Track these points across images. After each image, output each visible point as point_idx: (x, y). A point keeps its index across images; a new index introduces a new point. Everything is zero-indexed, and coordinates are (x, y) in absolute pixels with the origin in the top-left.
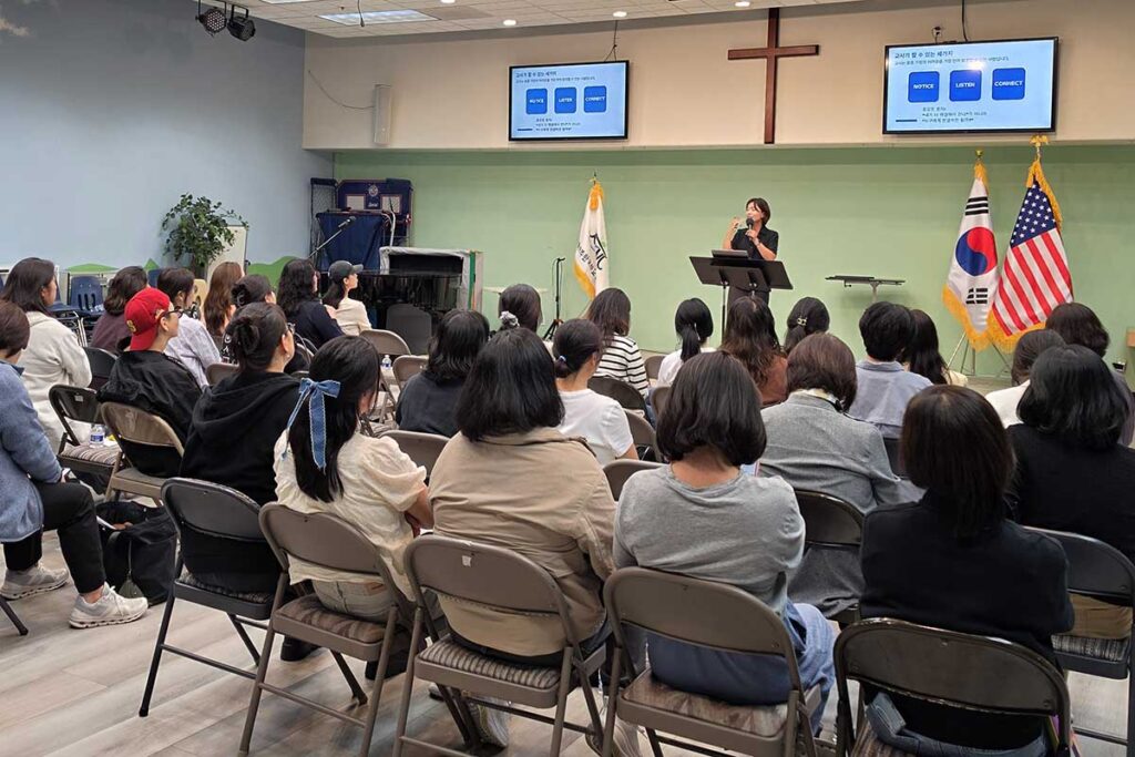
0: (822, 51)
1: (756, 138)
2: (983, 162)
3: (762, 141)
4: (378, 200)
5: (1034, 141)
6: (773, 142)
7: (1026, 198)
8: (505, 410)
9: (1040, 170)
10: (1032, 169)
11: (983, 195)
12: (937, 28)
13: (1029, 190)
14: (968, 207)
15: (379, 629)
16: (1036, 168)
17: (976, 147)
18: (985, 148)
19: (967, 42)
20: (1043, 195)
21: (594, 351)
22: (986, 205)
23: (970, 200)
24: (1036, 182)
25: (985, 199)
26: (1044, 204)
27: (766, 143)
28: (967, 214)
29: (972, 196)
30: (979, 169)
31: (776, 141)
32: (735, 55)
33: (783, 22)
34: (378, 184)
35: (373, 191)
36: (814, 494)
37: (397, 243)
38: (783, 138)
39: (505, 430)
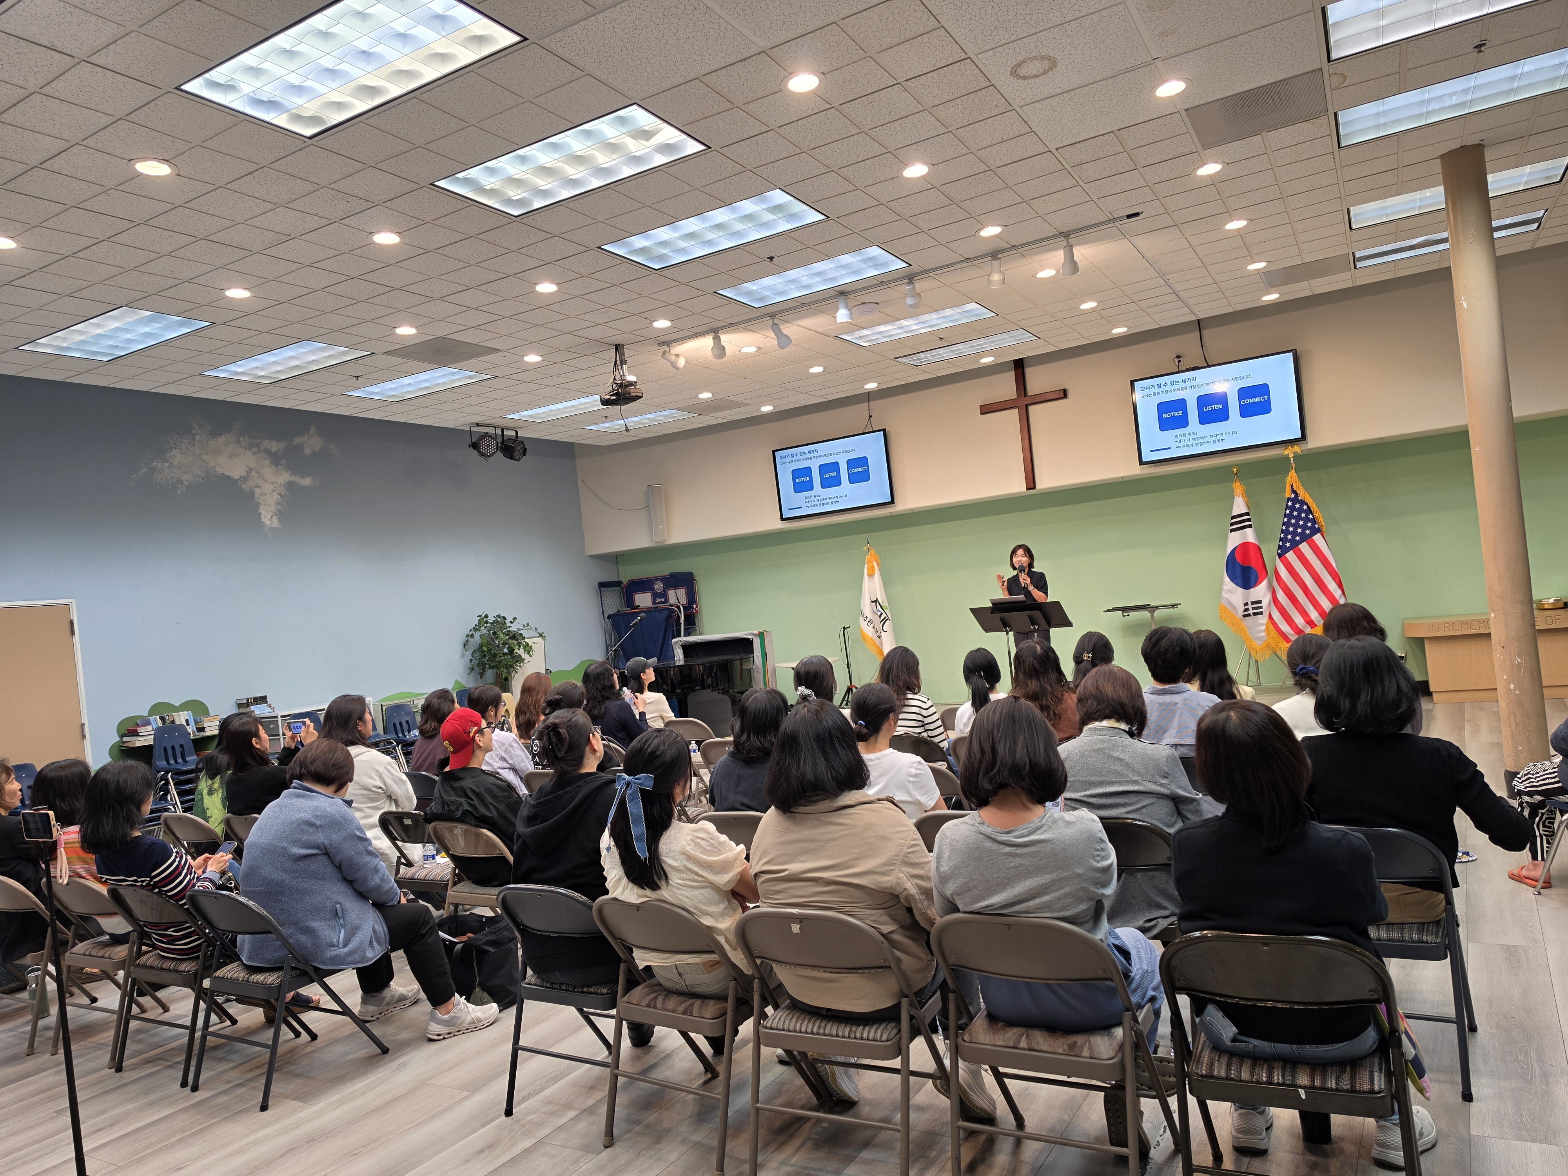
0: (1070, 393)
1: (1019, 486)
2: (1240, 480)
3: (1025, 489)
4: (664, 595)
5: (1287, 452)
6: (1034, 488)
7: (1287, 507)
8: (813, 779)
9: (1297, 480)
10: (1288, 479)
11: (1244, 511)
12: (1178, 357)
13: (1289, 499)
14: (1232, 524)
15: (721, 1005)
16: (1292, 478)
17: (1232, 466)
18: (1241, 466)
19: (1208, 366)
20: (1303, 503)
21: (890, 712)
22: (1249, 520)
23: (1233, 518)
24: (1294, 492)
25: (1248, 514)
26: (1305, 511)
27: (1028, 489)
28: (1232, 531)
29: (1234, 514)
30: (1238, 487)
31: (1038, 486)
32: (986, 410)
33: (1028, 371)
34: (662, 579)
35: (659, 587)
36: (1120, 821)
37: (687, 634)
38: (1044, 483)
39: (815, 798)
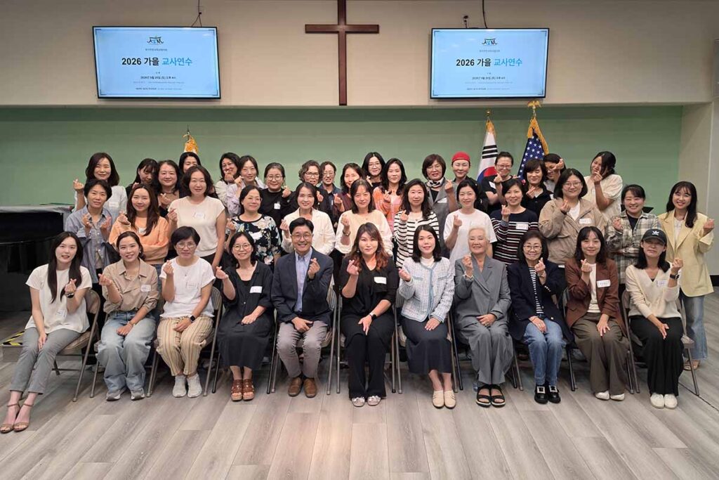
0: (381, 30)
3: (338, 104)
5: (530, 105)
7: (528, 145)
9: (538, 125)
10: (531, 124)
11: (494, 144)
12: (466, 17)
13: (529, 140)
14: (484, 153)
16: (534, 123)
17: (486, 109)
19: (487, 28)
23: (485, 148)
24: (534, 134)
27: (340, 104)
28: (484, 157)
29: (486, 145)
30: (490, 126)
31: (348, 104)
32: (310, 29)
38: (353, 101)
